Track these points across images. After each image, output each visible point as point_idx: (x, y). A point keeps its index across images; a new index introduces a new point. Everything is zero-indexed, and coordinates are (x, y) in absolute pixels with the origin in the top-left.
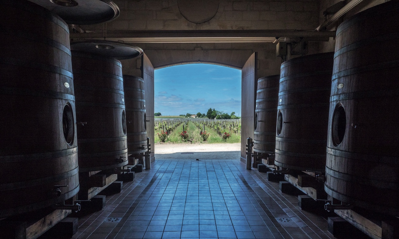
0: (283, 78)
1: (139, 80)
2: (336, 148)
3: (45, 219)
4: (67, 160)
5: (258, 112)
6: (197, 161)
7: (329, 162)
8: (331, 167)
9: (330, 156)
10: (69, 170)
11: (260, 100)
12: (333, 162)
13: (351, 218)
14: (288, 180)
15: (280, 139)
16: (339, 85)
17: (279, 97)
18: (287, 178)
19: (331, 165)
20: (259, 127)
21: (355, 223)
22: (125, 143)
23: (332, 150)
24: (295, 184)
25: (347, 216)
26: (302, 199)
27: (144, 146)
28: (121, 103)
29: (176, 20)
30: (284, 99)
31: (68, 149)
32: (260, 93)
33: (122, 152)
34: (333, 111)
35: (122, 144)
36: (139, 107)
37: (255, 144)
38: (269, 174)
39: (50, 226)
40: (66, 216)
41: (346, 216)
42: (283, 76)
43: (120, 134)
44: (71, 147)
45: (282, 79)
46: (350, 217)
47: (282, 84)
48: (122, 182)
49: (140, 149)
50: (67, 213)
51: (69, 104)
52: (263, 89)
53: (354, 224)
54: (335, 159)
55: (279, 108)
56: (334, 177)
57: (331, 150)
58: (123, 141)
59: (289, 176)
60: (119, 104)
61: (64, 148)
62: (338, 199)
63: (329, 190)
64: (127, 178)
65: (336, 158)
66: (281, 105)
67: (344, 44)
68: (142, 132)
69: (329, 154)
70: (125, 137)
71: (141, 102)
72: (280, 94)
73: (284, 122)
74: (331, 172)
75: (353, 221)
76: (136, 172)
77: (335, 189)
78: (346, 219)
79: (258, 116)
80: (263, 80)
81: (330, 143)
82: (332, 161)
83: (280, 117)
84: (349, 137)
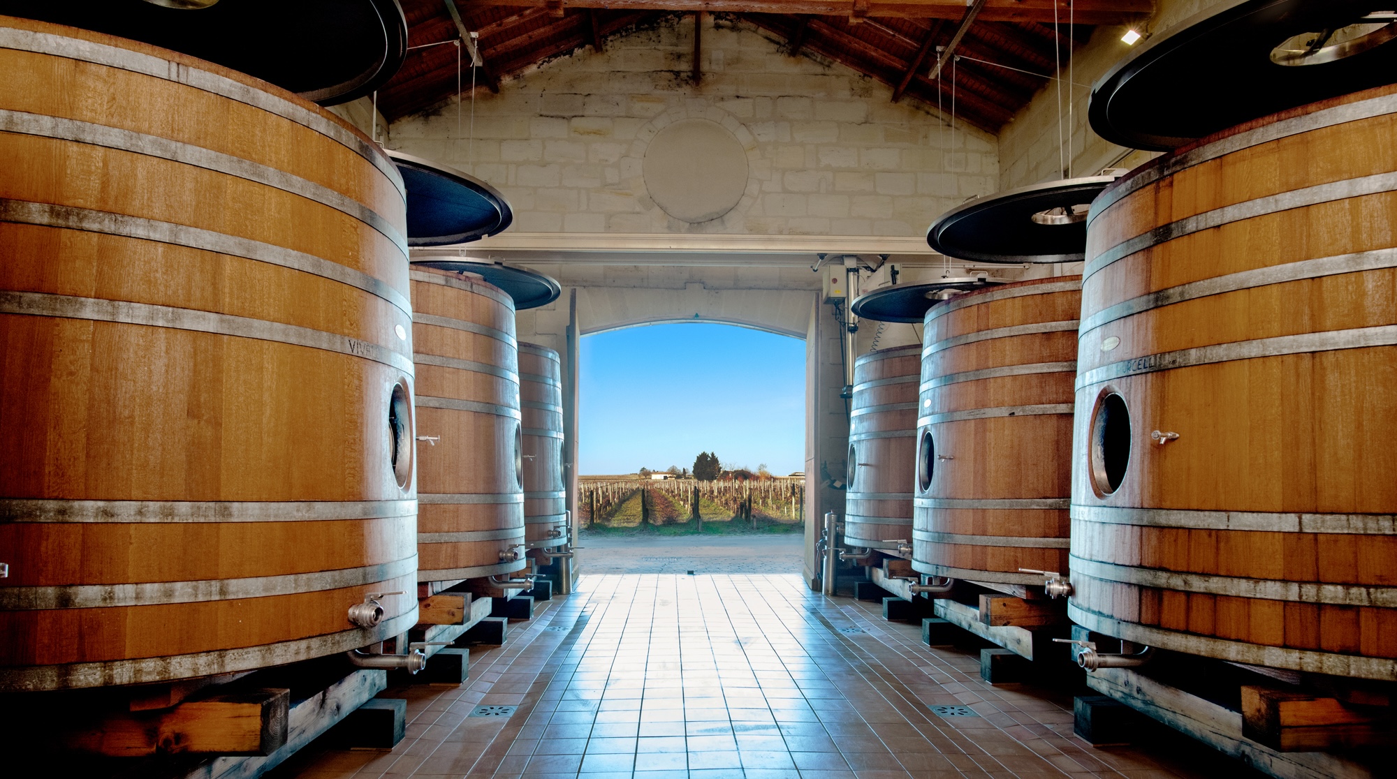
0: (932, 346)
1: (550, 355)
2: (1103, 502)
3: (324, 695)
4: (396, 529)
5: (859, 441)
6: (691, 576)
7: (1082, 542)
8: (1091, 555)
9: (1086, 526)
10: (401, 558)
11: (863, 411)
12: (1096, 540)
13: (1139, 696)
14: (945, 614)
15: (926, 503)
16: (1106, 342)
17: (922, 397)
18: (942, 609)
19: (1091, 549)
20: (862, 482)
21: (1152, 708)
22: (520, 511)
23: (1092, 508)
24: (968, 622)
25: (1126, 691)
26: (993, 657)
27: (559, 527)
28: (512, 404)
29: (638, 213)
30: (937, 400)
31: (399, 499)
32: (861, 392)
33: (512, 533)
34: (1089, 410)
35: (514, 512)
36: (549, 425)
37: (850, 526)
38: (890, 603)
39: (336, 717)
40: (373, 695)
41: (1122, 692)
42: (935, 339)
43: (509, 486)
44: (405, 496)
45: (929, 348)
46: (1135, 694)
47: (930, 361)
48: (505, 620)
49: (550, 536)
50: (377, 687)
51: (404, 382)
52: (870, 383)
53: (1148, 711)
54: (1102, 533)
55: (923, 422)
56: (1101, 580)
57: (1089, 511)
58: (516, 506)
59: (947, 605)
60: (510, 407)
61: (390, 497)
62: (1115, 636)
63: (1086, 617)
64: (518, 611)
65: (1103, 530)
66: (930, 415)
67: (1114, 239)
68: (554, 491)
69: (1082, 523)
70: (520, 497)
71: (555, 412)
72: (923, 388)
73: (941, 458)
74: (1092, 570)
75: (1145, 702)
76: (537, 599)
77: (1106, 611)
78: (1122, 700)
79: (857, 453)
80: (871, 360)
81: (1084, 492)
82: (1092, 537)
83: (926, 446)
84: (1142, 471)
